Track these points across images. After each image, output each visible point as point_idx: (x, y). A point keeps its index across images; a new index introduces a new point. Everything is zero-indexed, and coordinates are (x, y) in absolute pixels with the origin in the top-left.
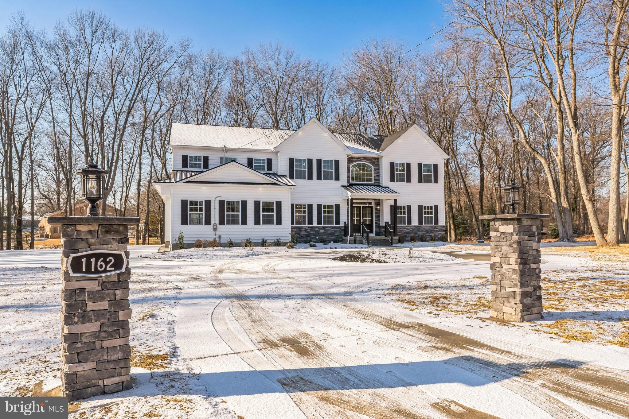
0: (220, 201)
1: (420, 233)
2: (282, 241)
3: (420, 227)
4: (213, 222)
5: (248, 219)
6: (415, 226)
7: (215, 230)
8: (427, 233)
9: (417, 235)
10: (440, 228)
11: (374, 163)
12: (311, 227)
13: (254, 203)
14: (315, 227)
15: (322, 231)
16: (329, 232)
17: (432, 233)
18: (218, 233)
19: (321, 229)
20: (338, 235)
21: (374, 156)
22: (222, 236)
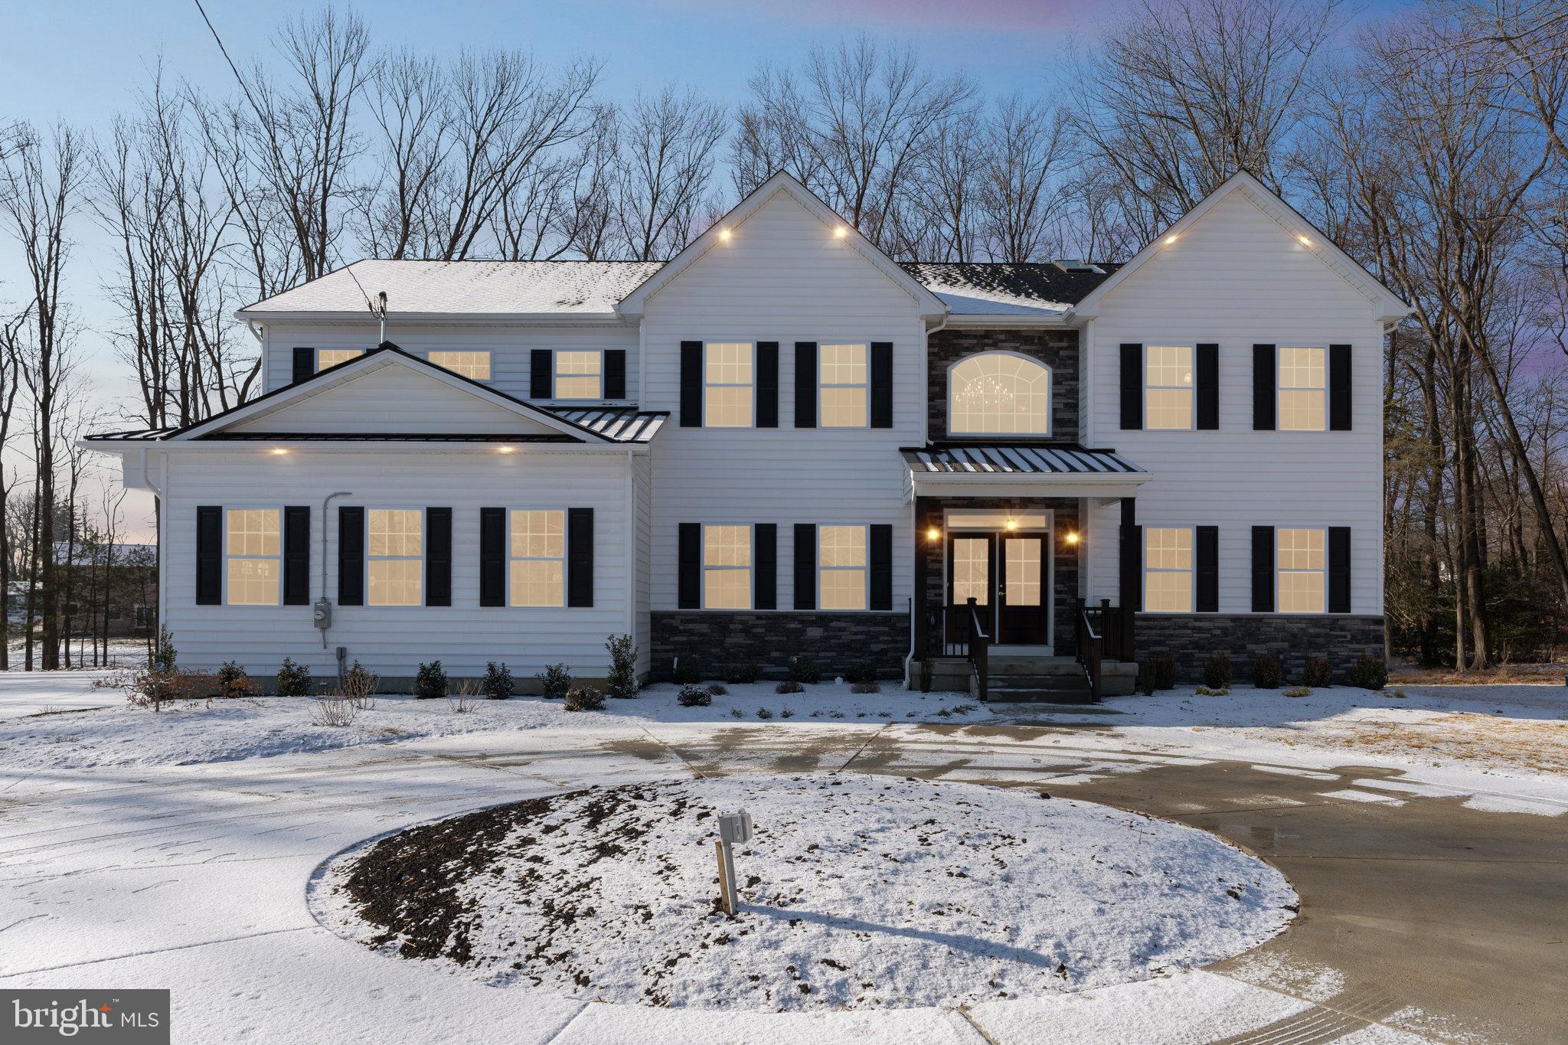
0: (344, 512)
1: (1260, 650)
2: (571, 674)
3: (1260, 619)
4: (315, 593)
5: (456, 583)
6: (1236, 619)
7: (324, 622)
8: (1293, 647)
9: (1242, 658)
10: (1357, 626)
11: (1056, 352)
12: (768, 617)
13: (478, 515)
14: (786, 616)
15: (814, 633)
16: (846, 637)
17: (1318, 648)
18: (338, 637)
19: (812, 624)
20: (884, 651)
21: (1058, 323)
22: (352, 650)
